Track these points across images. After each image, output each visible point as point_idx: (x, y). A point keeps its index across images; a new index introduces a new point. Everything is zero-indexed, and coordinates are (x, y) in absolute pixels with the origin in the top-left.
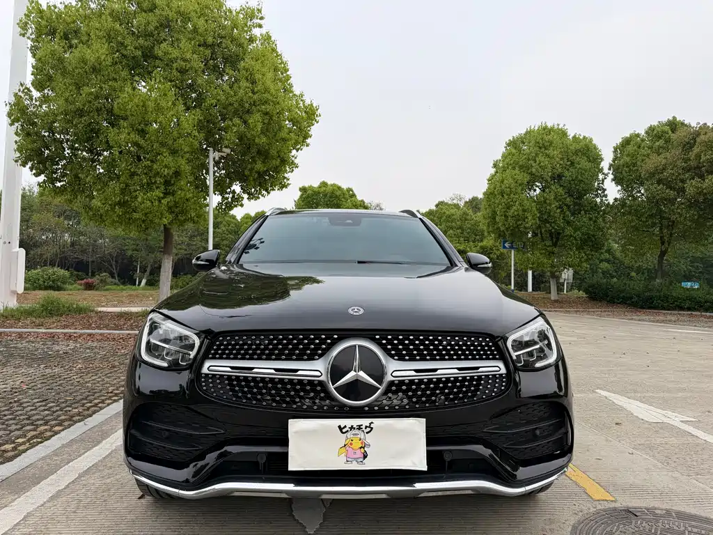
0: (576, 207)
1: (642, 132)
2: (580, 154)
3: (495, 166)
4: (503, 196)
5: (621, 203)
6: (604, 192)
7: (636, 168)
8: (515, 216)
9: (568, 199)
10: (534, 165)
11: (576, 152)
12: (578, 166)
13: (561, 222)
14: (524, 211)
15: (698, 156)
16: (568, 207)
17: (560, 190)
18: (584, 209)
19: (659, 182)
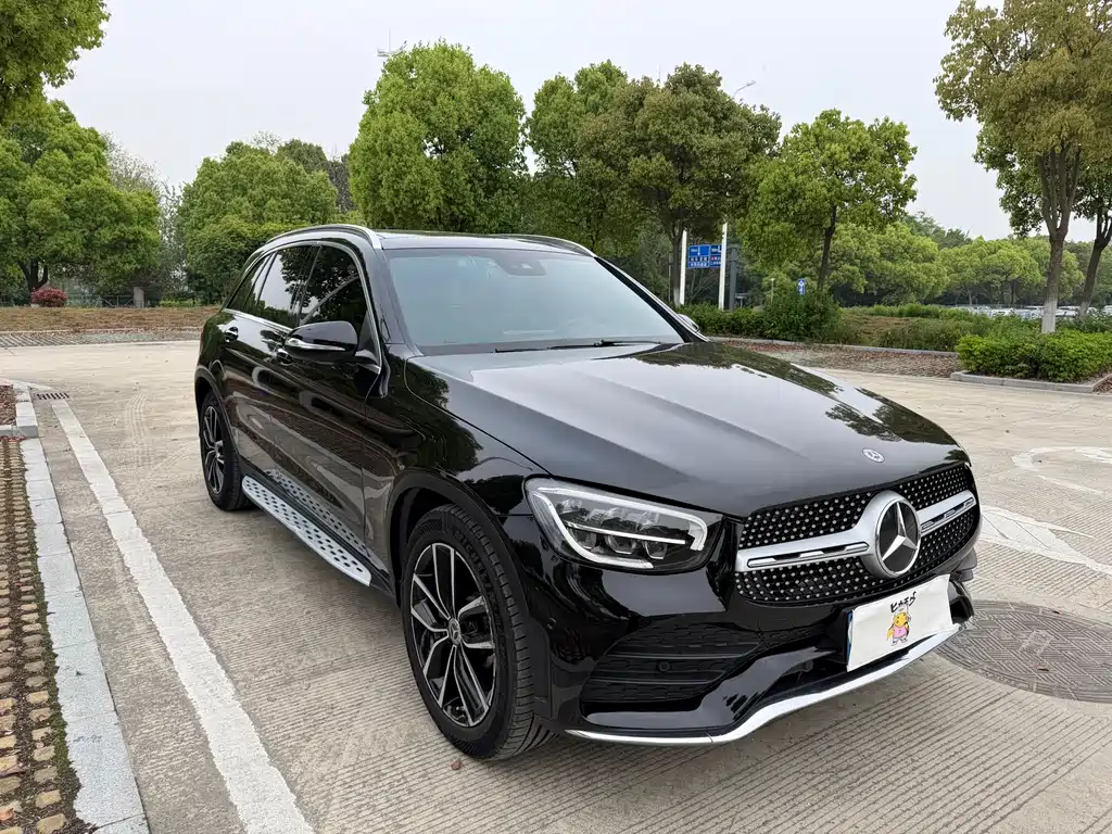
0: (490, 182)
1: (571, 77)
2: (496, 100)
3: (368, 101)
4: (389, 155)
5: (546, 180)
6: (523, 161)
7: (566, 130)
8: (410, 191)
9: (481, 169)
10: (432, 108)
11: (491, 96)
12: (495, 120)
13: (470, 204)
14: (424, 183)
15: (645, 125)
16: (481, 180)
17: (470, 153)
18: (501, 187)
19: (597, 156)
